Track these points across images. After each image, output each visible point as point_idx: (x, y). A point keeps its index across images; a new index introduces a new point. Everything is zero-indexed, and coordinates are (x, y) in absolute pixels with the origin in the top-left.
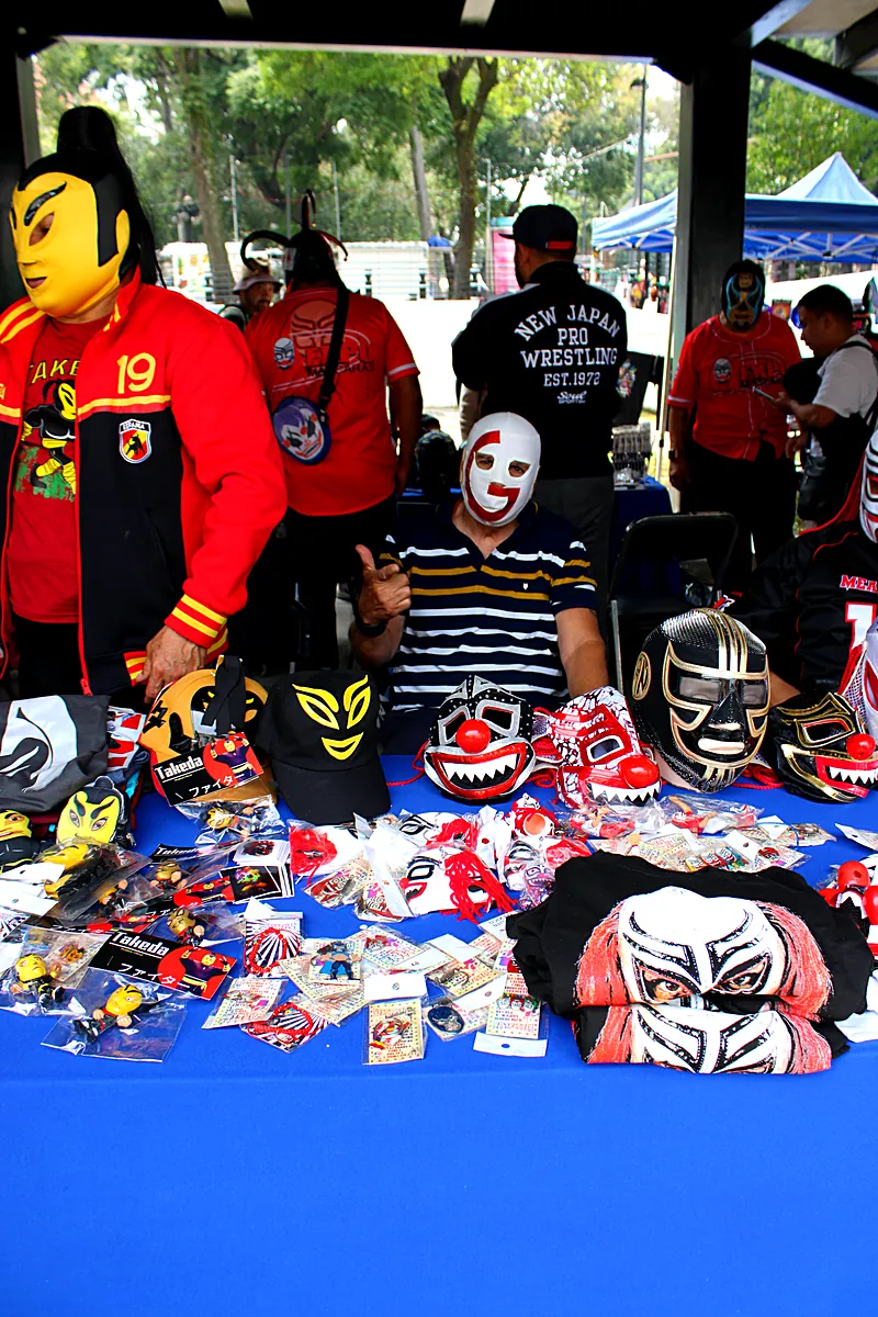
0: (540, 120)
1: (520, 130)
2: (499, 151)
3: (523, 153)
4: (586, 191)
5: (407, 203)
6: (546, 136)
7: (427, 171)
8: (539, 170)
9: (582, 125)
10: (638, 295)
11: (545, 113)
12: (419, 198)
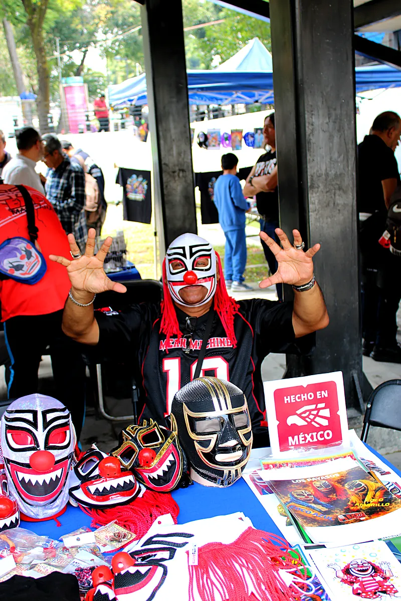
0: (92, 10)
1: (79, 18)
2: (65, 31)
3: (82, 33)
4: (127, 56)
5: (6, 68)
6: (96, 21)
7: (18, 47)
8: (95, 43)
9: (120, 13)
10: (143, 133)
11: (95, 6)
12: (14, 66)
